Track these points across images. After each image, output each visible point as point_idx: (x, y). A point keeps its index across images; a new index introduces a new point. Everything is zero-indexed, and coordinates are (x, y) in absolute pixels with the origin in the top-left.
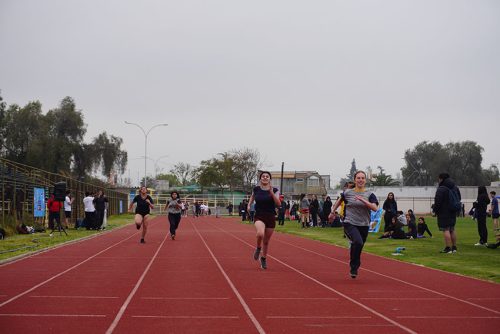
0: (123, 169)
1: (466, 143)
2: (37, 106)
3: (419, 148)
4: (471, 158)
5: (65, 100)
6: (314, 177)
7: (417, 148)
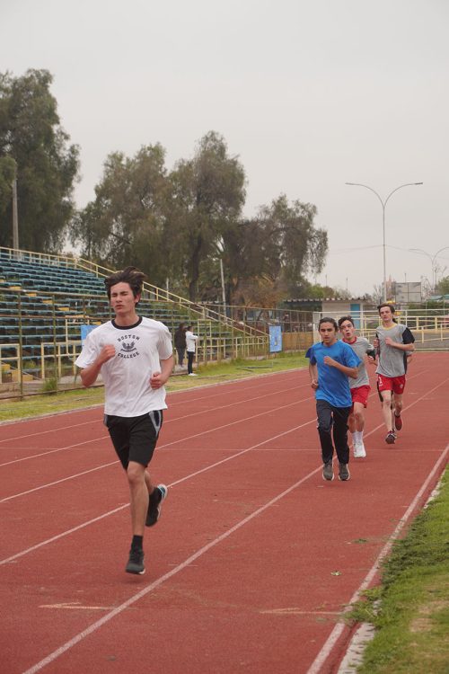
0: (319, 266)
2: (156, 154)
5: (207, 139)
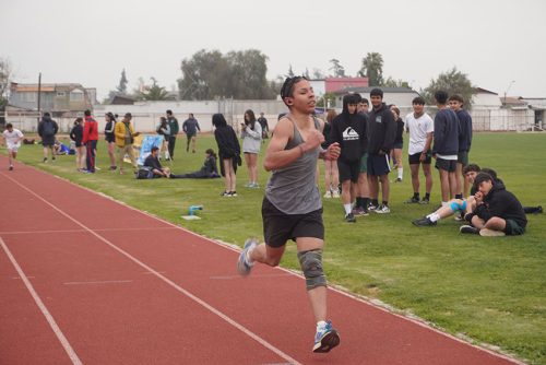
1: (249, 52)
3: (197, 57)
4: (254, 68)
6: (77, 91)
7: (194, 57)
